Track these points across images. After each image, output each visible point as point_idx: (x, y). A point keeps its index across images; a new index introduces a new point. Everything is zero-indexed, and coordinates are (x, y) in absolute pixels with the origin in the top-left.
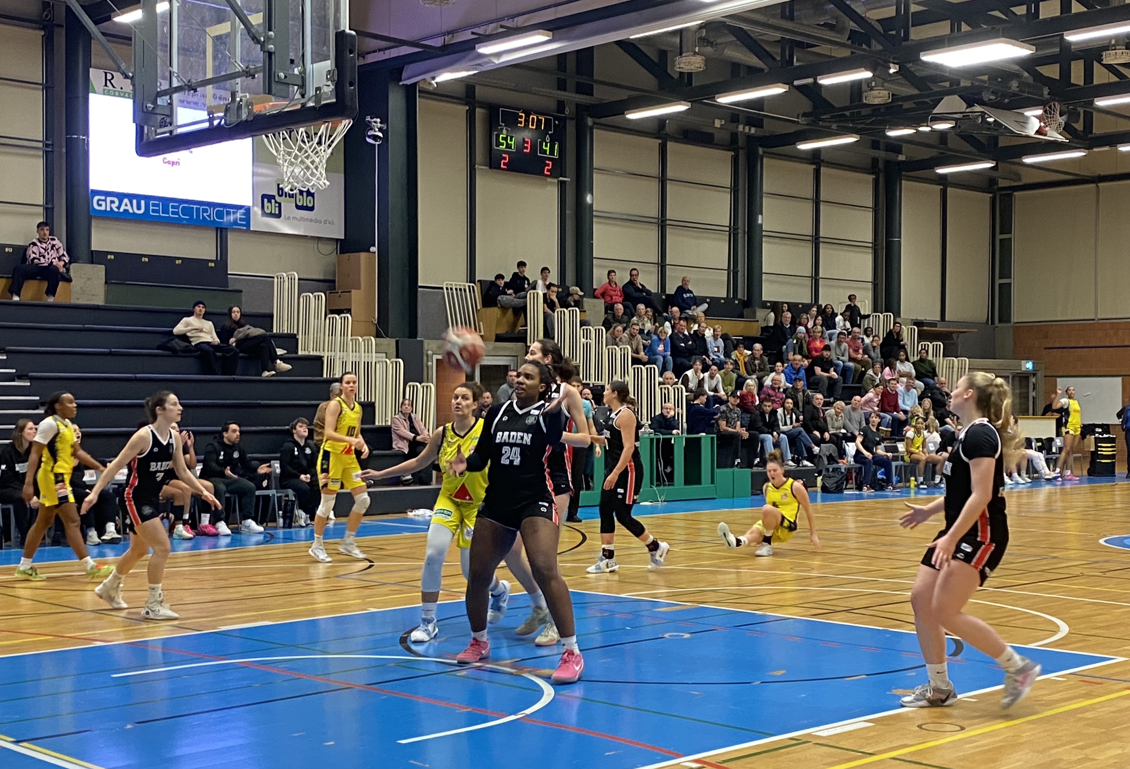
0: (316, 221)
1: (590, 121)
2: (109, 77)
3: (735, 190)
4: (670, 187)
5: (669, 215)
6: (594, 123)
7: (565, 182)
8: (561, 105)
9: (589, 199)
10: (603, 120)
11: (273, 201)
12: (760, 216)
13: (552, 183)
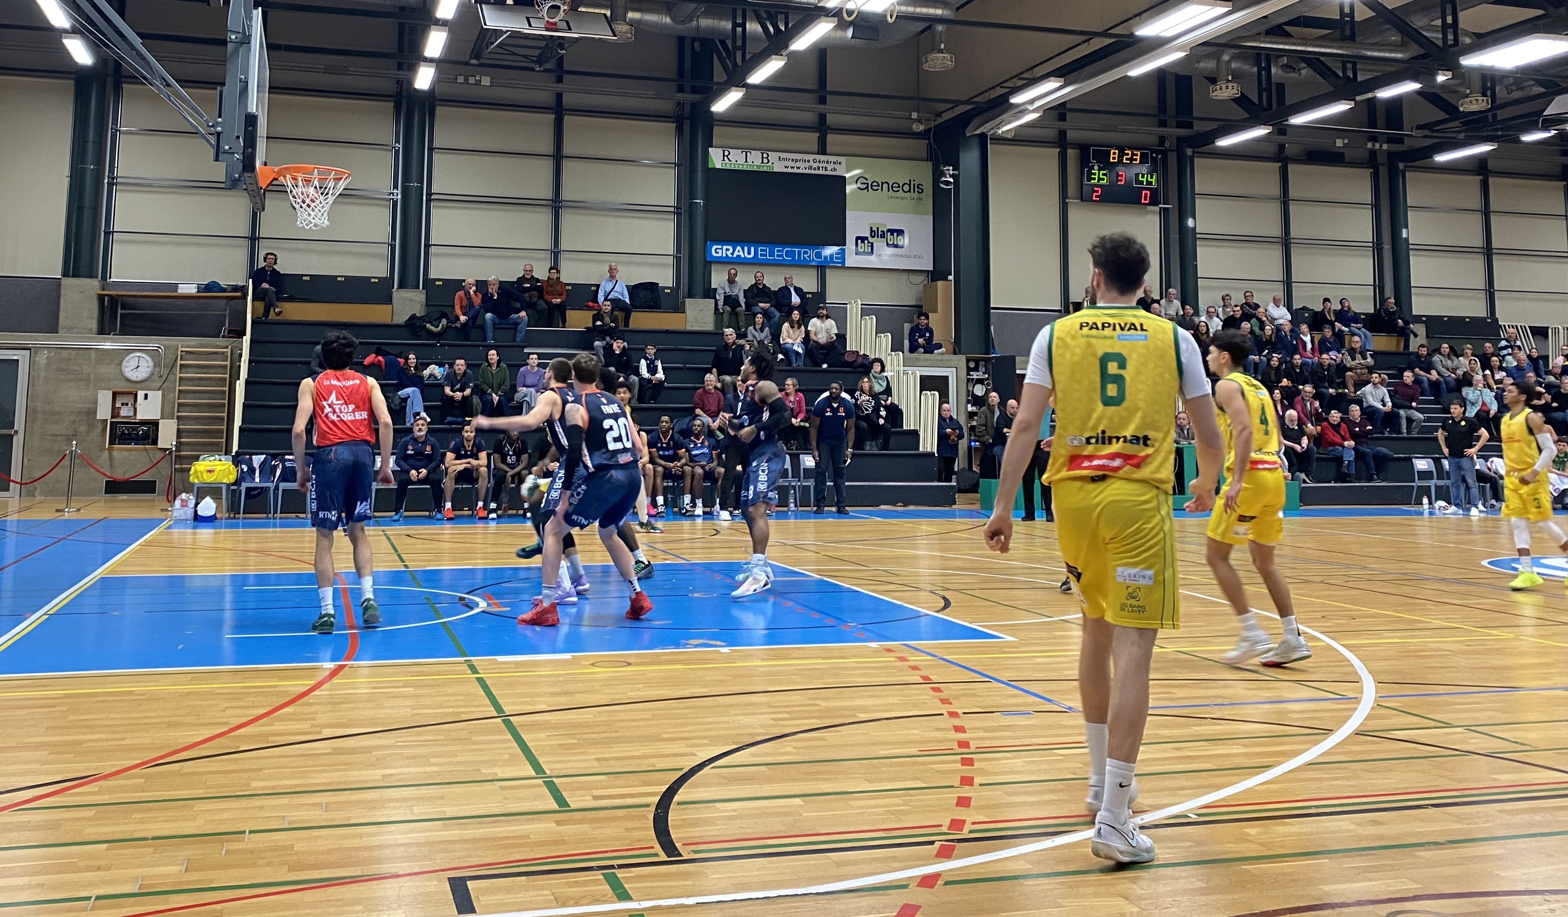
0: (906, 256)
1: (1189, 152)
2: (726, 153)
3: (1376, 206)
4: (1293, 208)
5: (1293, 234)
6: (1194, 152)
7: (1168, 209)
8: (1162, 139)
9: (1190, 223)
10: (1200, 150)
11: (866, 242)
12: (1404, 231)
13: (1154, 212)
